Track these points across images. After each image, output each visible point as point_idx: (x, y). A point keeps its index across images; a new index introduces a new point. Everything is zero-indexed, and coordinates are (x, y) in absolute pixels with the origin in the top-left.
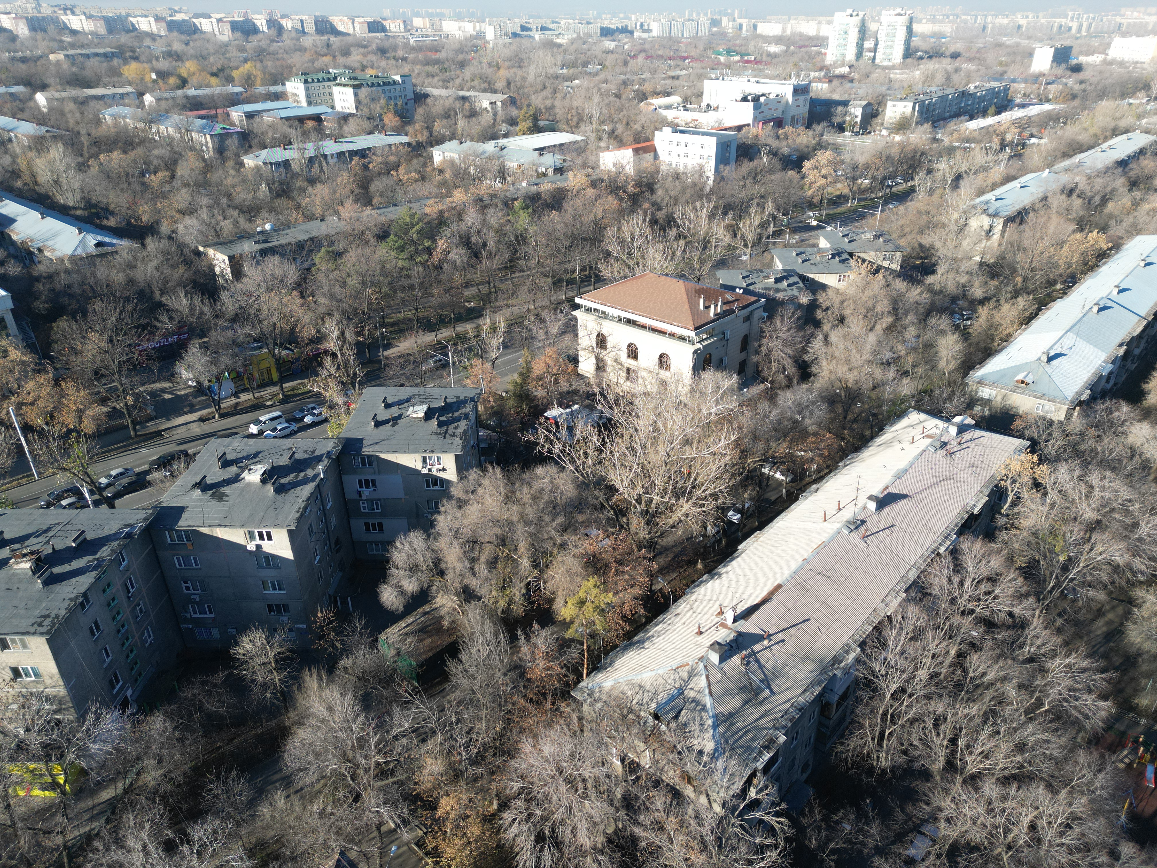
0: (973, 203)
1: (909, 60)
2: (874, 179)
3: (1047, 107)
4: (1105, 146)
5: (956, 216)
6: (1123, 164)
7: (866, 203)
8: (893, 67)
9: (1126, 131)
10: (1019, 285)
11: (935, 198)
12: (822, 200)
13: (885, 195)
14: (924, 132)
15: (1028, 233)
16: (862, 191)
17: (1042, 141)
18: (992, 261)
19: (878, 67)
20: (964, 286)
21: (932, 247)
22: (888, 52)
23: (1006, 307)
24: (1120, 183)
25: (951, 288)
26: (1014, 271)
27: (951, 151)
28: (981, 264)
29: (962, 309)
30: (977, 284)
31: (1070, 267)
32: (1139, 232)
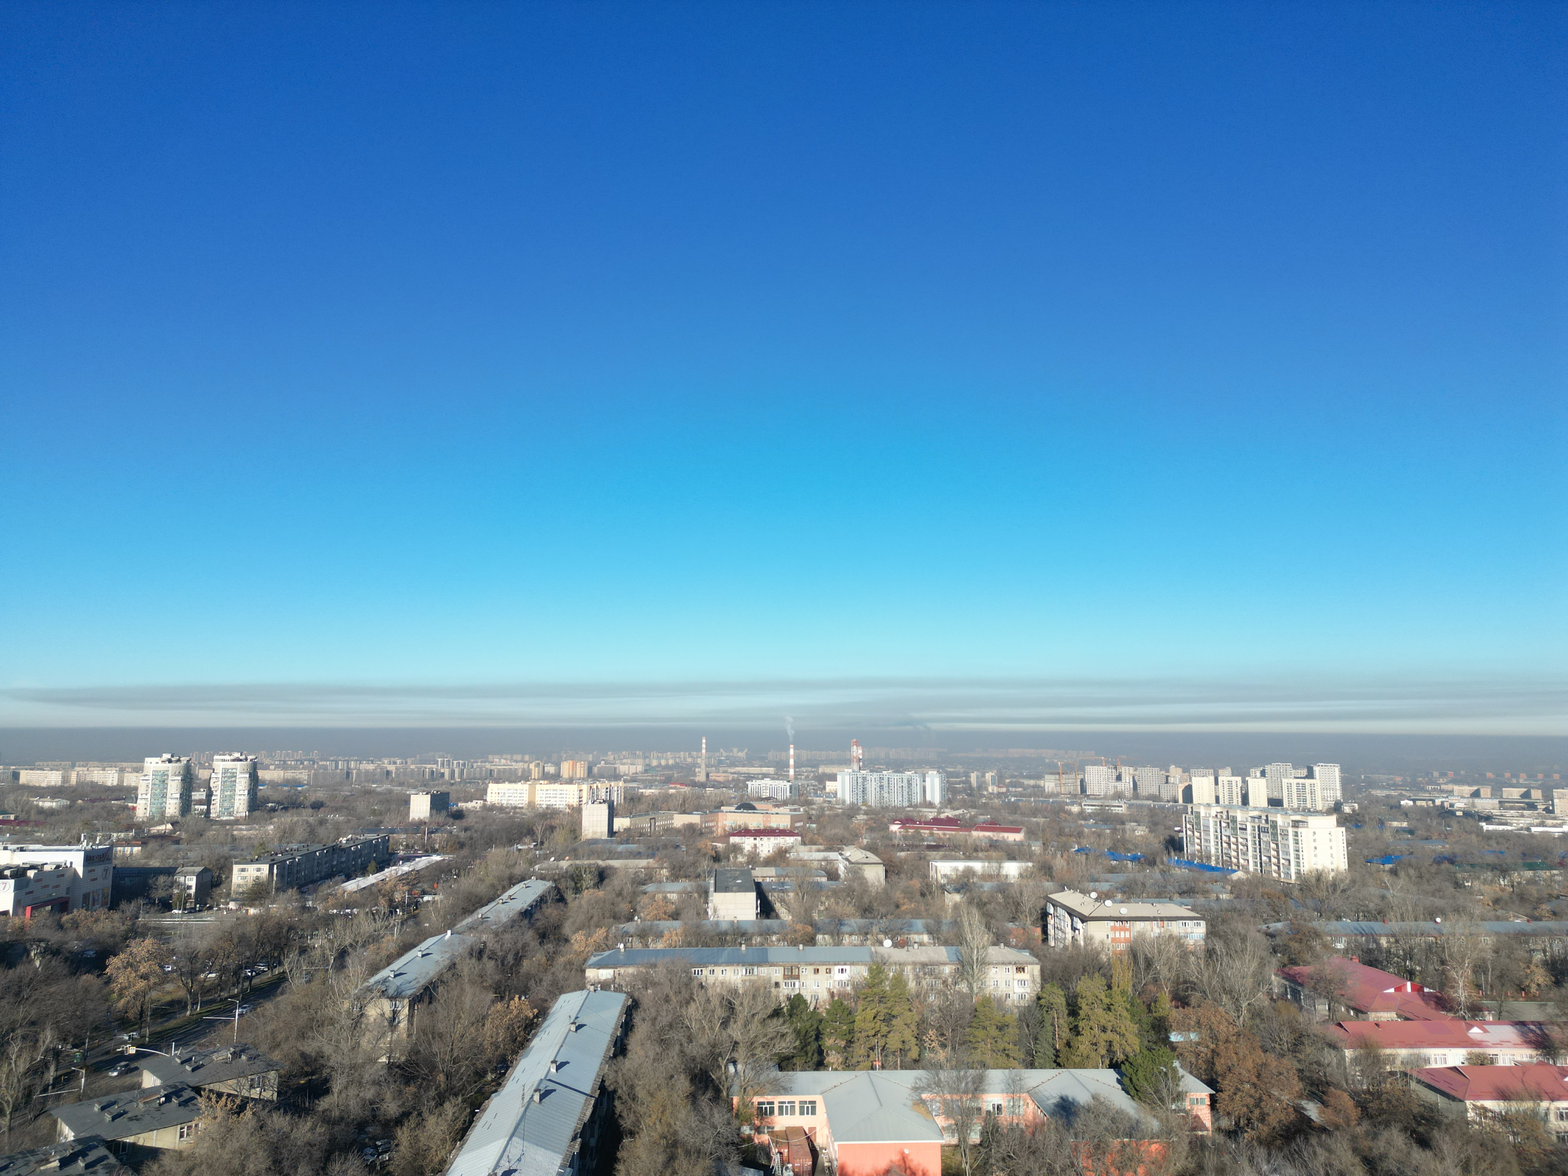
0: (366, 984)
1: (257, 813)
2: (223, 970)
3: (436, 858)
4: (505, 896)
5: (346, 1005)
6: (527, 914)
7: (215, 1007)
8: (237, 822)
9: (523, 879)
10: (443, 1085)
11: (315, 985)
12: (142, 1013)
13: (243, 991)
14: (289, 901)
15: (442, 1013)
16: (207, 990)
17: (437, 898)
18: (403, 1059)
19: (215, 822)
20: (372, 1103)
21: (320, 1055)
22: (226, 804)
23: (431, 1121)
24: (529, 936)
25: (355, 1109)
26: (433, 1068)
27: (328, 921)
28: (390, 1066)
29: (375, 1138)
30: (388, 1096)
31: (497, 1047)
32: (562, 991)
